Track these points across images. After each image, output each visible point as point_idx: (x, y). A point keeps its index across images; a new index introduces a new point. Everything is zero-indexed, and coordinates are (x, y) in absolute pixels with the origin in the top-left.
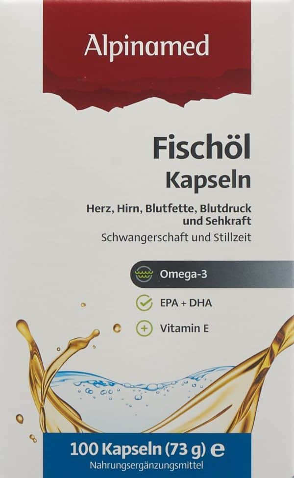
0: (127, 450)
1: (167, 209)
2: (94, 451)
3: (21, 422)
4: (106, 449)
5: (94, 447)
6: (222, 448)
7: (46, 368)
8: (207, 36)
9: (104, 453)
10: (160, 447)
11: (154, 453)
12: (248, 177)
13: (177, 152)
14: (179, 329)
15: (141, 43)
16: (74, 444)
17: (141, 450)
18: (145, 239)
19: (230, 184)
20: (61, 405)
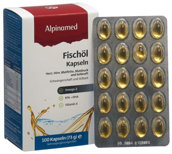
0: (57, 139)
1: (67, 72)
2: (48, 140)
3: (29, 134)
4: (51, 139)
5: (48, 139)
6: (81, 136)
7: (35, 119)
8: (77, 24)
9: (51, 141)
10: (65, 137)
11: (64, 139)
12: (87, 62)
13: (69, 56)
14: (70, 105)
15: (60, 27)
16: (43, 139)
17: (60, 139)
18: (61, 81)
19: (83, 64)
20: (40, 128)
